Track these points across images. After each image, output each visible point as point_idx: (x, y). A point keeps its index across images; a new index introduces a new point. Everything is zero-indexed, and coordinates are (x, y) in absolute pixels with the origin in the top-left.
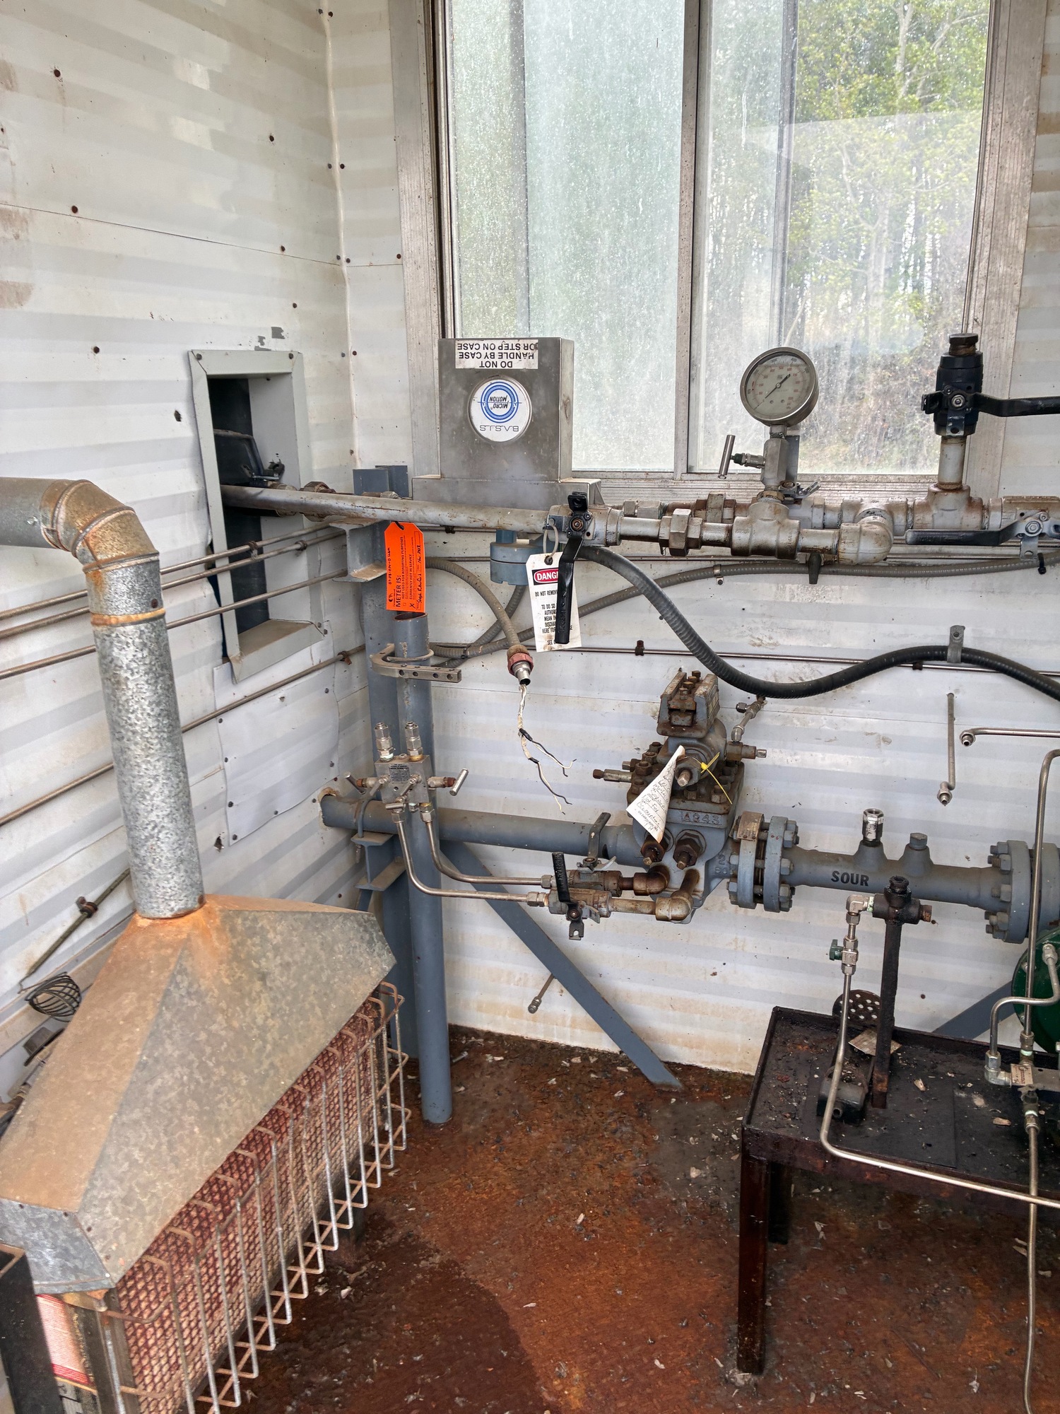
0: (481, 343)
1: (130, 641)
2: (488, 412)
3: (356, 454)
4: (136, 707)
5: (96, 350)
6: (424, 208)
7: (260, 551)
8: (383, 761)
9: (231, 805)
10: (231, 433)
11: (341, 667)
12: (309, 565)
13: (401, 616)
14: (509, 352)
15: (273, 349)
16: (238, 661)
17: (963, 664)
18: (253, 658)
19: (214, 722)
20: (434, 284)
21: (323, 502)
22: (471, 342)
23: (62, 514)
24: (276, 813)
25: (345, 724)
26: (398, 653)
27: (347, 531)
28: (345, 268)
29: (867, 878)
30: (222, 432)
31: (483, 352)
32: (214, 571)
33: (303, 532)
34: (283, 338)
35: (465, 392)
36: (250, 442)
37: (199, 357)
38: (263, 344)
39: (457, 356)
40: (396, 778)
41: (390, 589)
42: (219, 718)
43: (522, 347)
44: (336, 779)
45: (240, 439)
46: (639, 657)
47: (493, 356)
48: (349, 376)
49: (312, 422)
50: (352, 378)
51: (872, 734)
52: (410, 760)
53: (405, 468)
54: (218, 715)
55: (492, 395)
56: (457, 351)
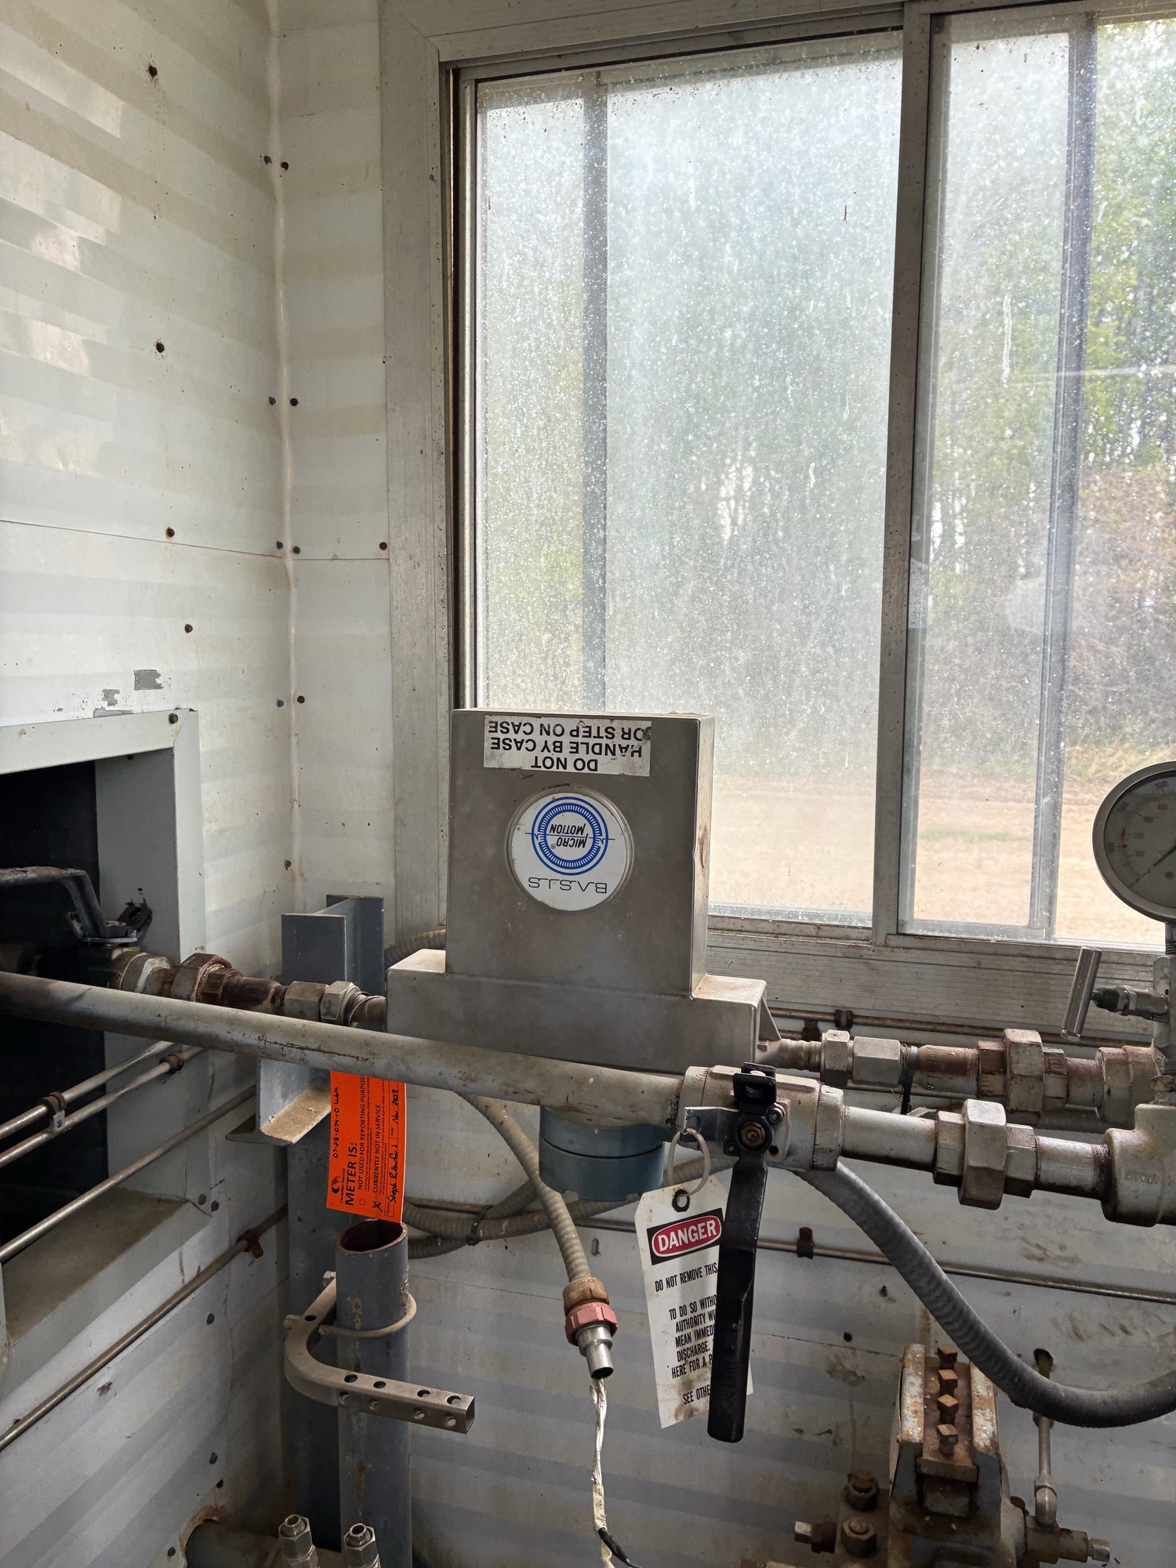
0: (537, 723)
2: (546, 853)
3: (295, 866)
6: (429, 470)
11: (241, 1264)
14: (591, 741)
15: (136, 709)
20: (443, 593)
22: (517, 719)
26: (341, 1317)
28: (290, 561)
30: (13, 876)
31: (540, 740)
34: (159, 687)
35: (499, 812)
36: (80, 880)
38: (112, 703)
39: (488, 744)
43: (618, 733)
44: (220, 1484)
45: (56, 880)
46: (805, 1259)
47: (558, 747)
48: (289, 736)
50: (294, 740)
53: (379, 905)
55: (555, 821)
56: (488, 735)
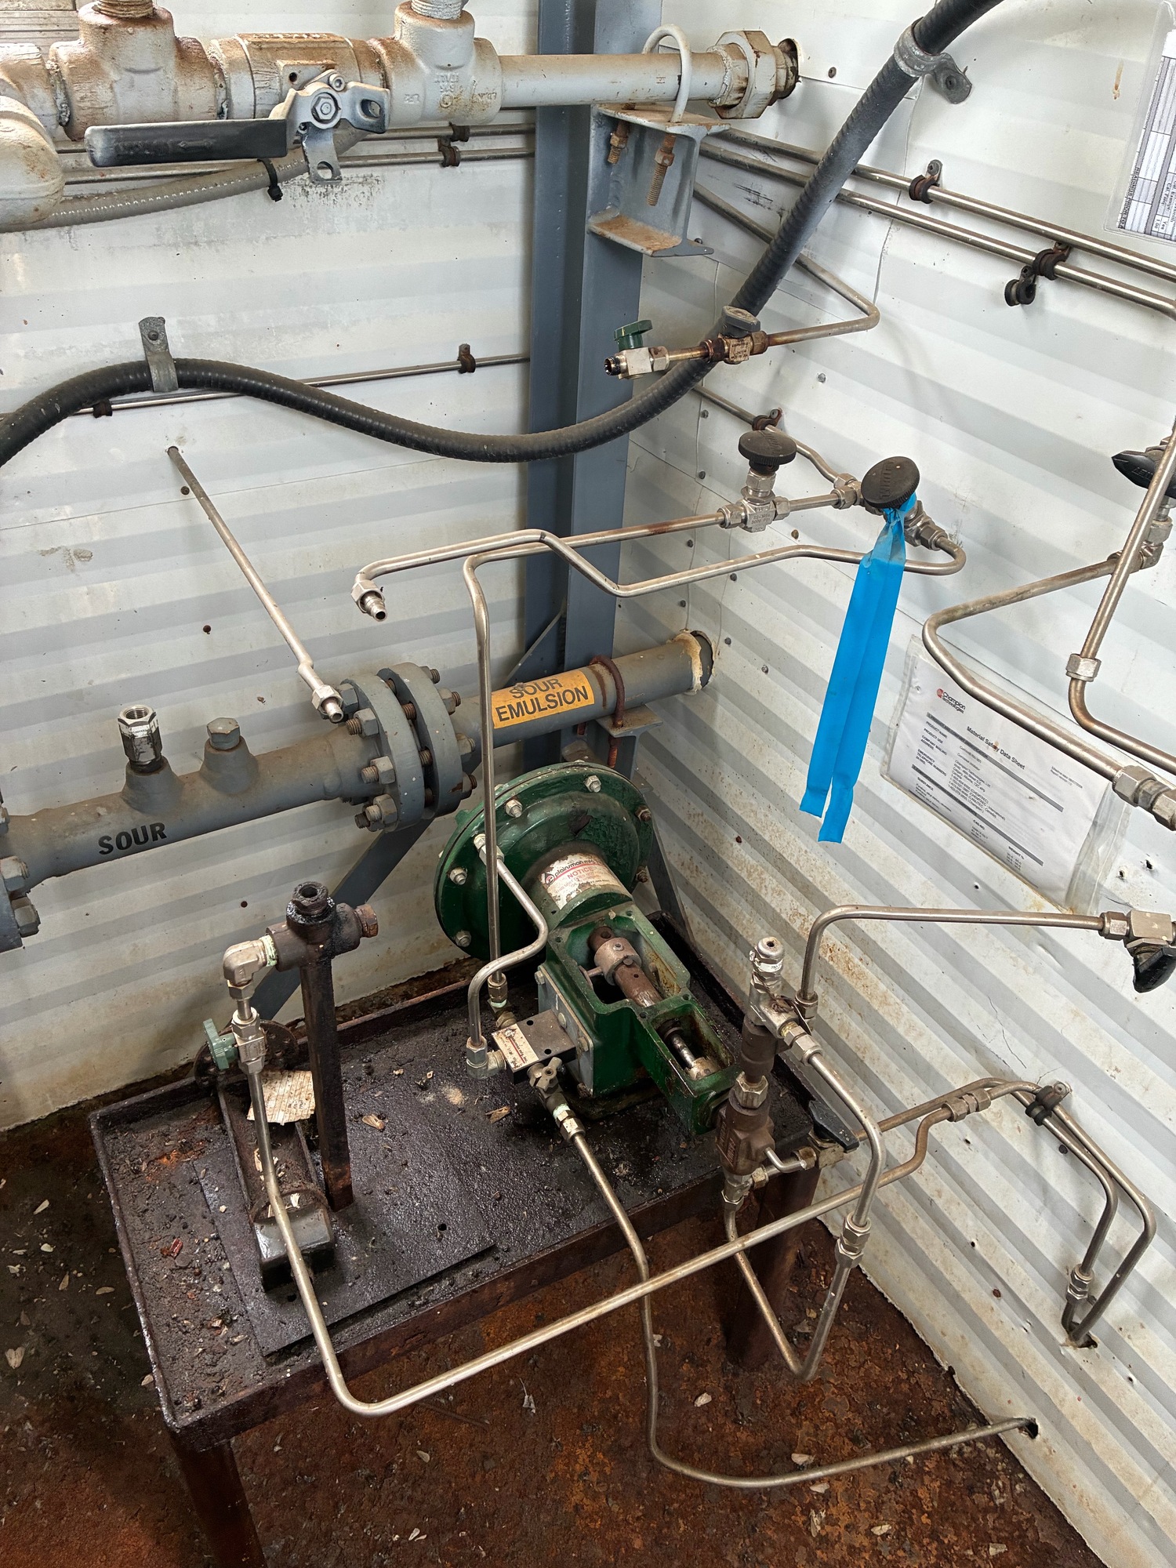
17: (180, 391)
29: (162, 827)
51: (53, 551)
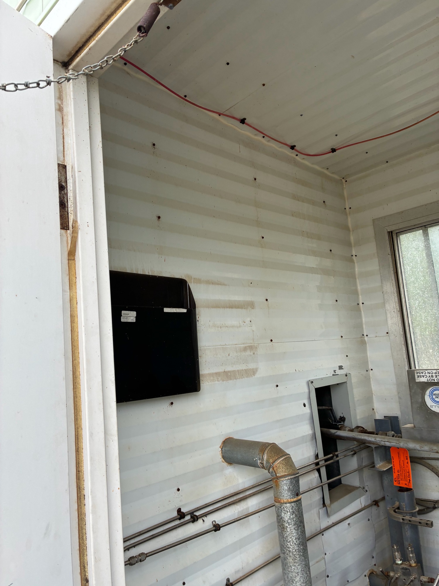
1: (288, 510)
2: (433, 400)
3: (375, 410)
4: (290, 540)
5: (277, 386)
6: (396, 315)
7: (337, 456)
8: (397, 564)
9: (328, 576)
10: (324, 407)
11: (374, 508)
12: (357, 460)
13: (402, 490)
15: (339, 374)
16: (329, 507)
18: (336, 505)
19: (320, 535)
20: (403, 342)
21: (363, 438)
22: (422, 371)
23: (265, 457)
24: (348, 581)
25: (378, 537)
26: (400, 508)
27: (374, 448)
28: (366, 338)
30: (321, 408)
32: (319, 466)
33: (354, 446)
34: (343, 369)
35: (421, 391)
36: (332, 410)
37: (312, 382)
38: (335, 373)
39: (416, 377)
40: (404, 574)
41: (395, 475)
42: (322, 533)
44: (375, 565)
45: (328, 409)
47: (432, 376)
48: (370, 378)
49: (356, 399)
50: (371, 379)
52: (410, 566)
53: (397, 417)
54: (322, 532)
55: (434, 393)
56: (416, 375)
